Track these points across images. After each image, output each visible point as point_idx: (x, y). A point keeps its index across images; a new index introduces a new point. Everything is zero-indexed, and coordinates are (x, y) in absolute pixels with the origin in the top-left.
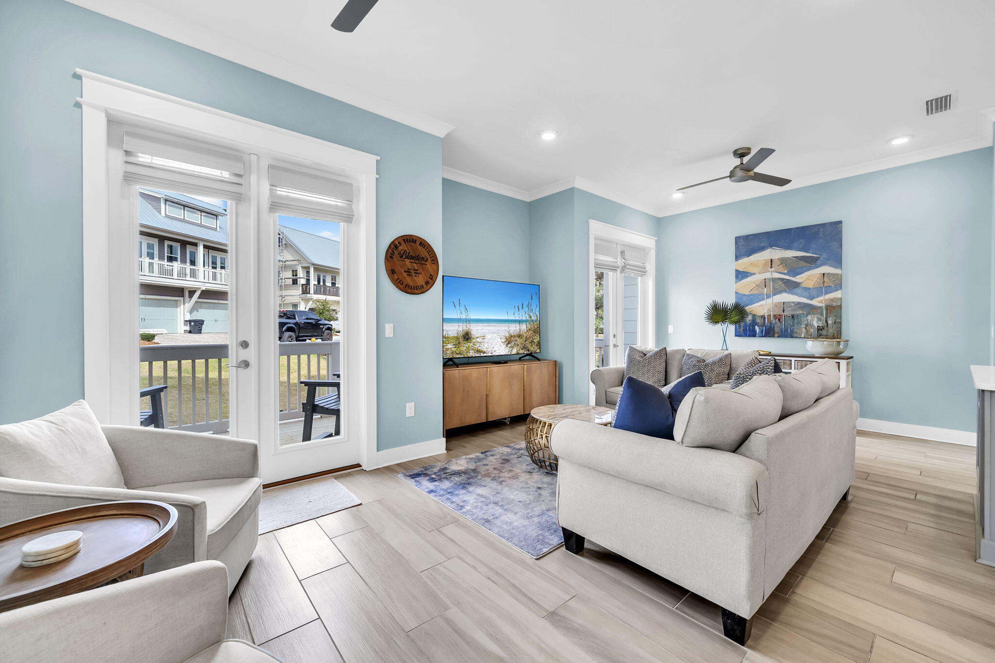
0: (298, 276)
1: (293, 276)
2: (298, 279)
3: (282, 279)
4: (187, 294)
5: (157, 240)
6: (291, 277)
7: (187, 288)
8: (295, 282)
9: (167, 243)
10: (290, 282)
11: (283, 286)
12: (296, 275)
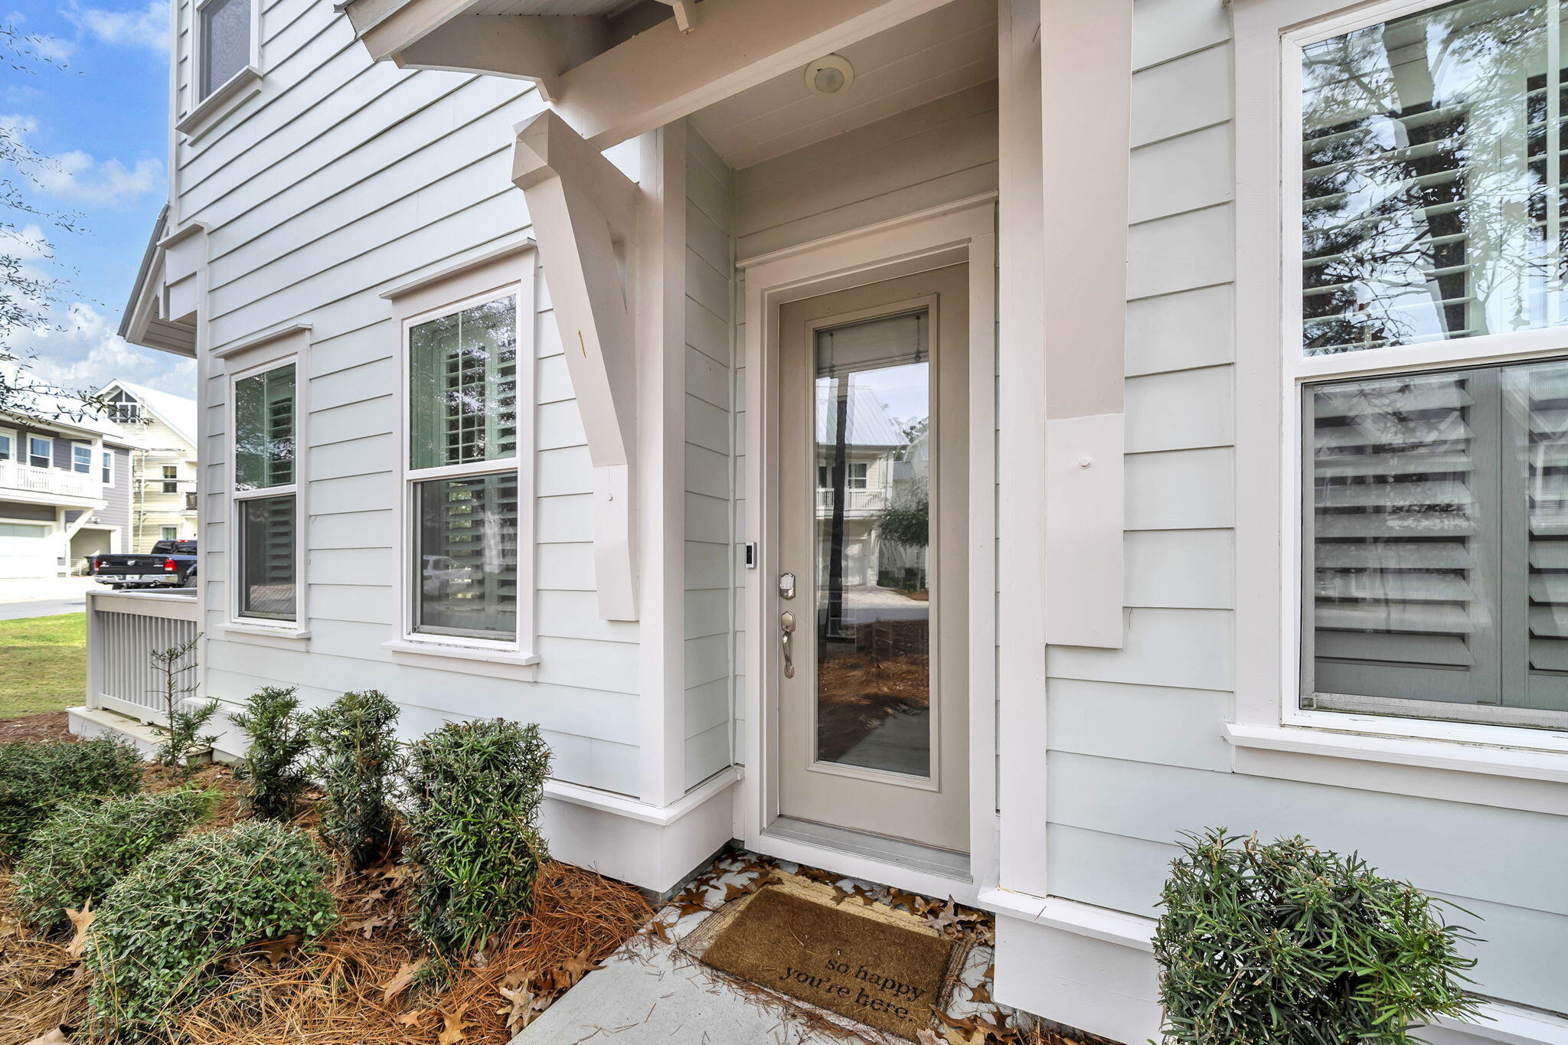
0: (178, 478)
1: (166, 477)
2: (178, 484)
3: (139, 481)
4: (62, 517)
5: (15, 432)
6: (162, 478)
7: (62, 507)
8: (170, 488)
9: (29, 436)
10: (159, 487)
11: (143, 493)
12: (175, 477)
